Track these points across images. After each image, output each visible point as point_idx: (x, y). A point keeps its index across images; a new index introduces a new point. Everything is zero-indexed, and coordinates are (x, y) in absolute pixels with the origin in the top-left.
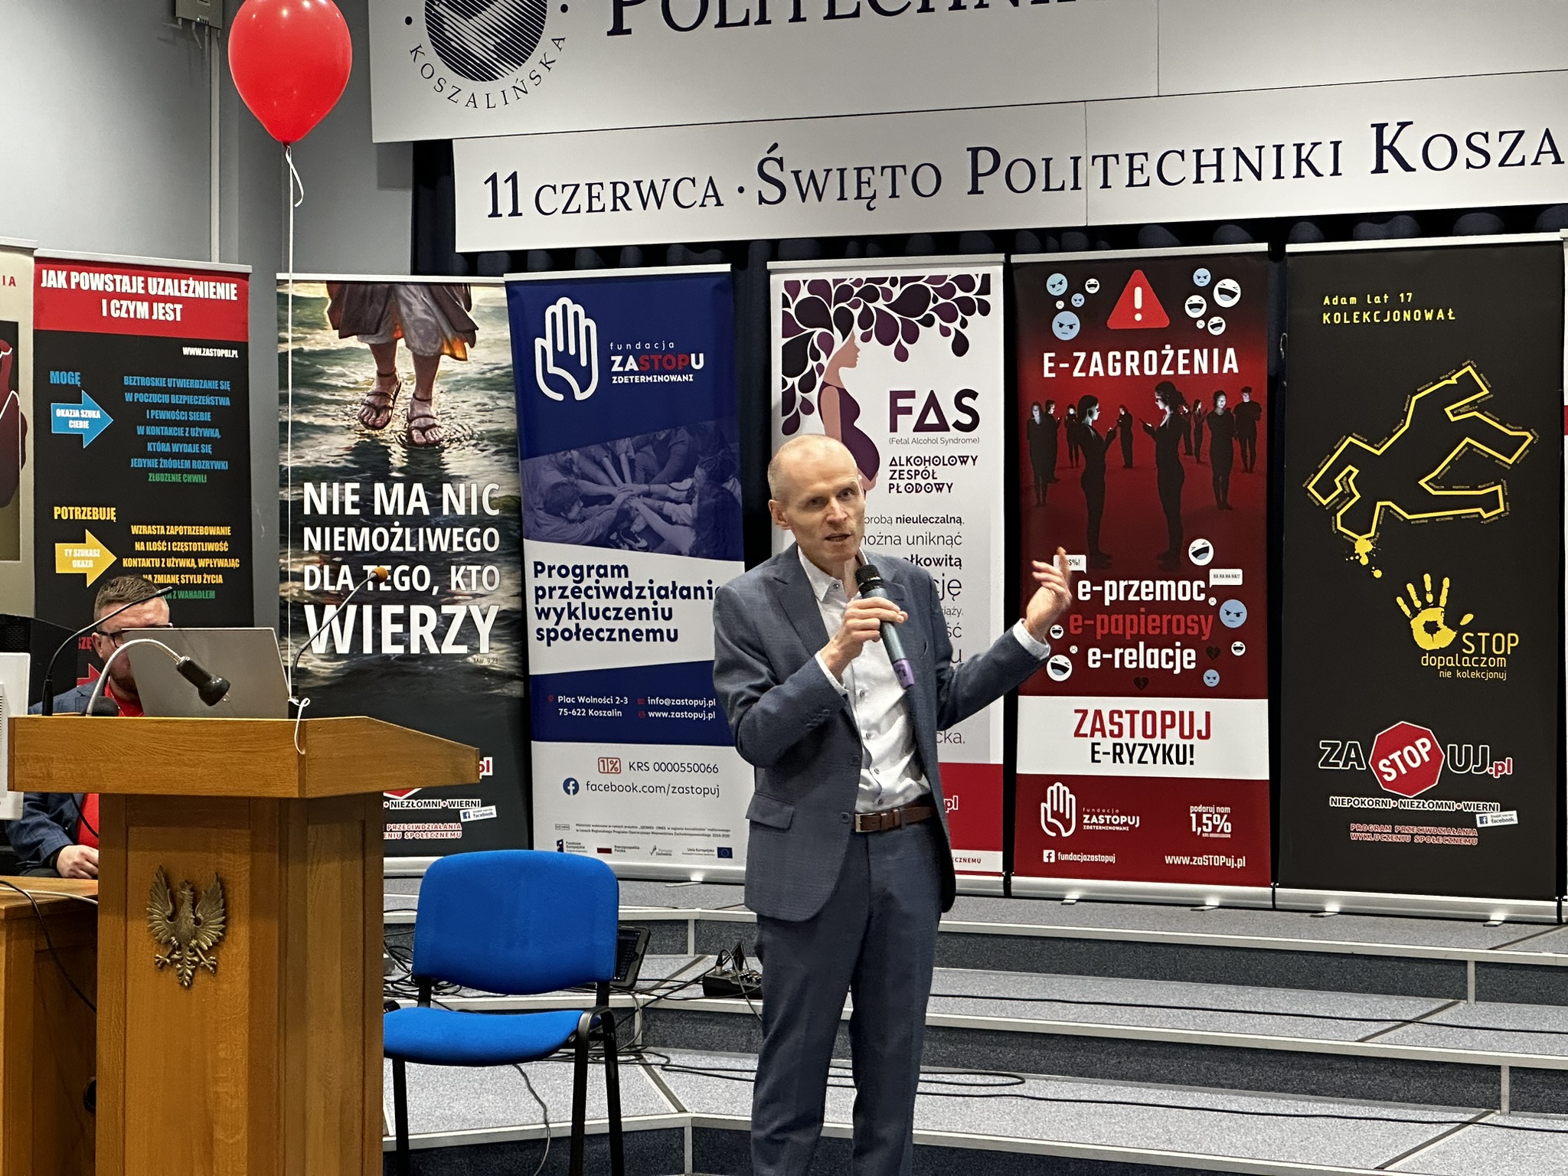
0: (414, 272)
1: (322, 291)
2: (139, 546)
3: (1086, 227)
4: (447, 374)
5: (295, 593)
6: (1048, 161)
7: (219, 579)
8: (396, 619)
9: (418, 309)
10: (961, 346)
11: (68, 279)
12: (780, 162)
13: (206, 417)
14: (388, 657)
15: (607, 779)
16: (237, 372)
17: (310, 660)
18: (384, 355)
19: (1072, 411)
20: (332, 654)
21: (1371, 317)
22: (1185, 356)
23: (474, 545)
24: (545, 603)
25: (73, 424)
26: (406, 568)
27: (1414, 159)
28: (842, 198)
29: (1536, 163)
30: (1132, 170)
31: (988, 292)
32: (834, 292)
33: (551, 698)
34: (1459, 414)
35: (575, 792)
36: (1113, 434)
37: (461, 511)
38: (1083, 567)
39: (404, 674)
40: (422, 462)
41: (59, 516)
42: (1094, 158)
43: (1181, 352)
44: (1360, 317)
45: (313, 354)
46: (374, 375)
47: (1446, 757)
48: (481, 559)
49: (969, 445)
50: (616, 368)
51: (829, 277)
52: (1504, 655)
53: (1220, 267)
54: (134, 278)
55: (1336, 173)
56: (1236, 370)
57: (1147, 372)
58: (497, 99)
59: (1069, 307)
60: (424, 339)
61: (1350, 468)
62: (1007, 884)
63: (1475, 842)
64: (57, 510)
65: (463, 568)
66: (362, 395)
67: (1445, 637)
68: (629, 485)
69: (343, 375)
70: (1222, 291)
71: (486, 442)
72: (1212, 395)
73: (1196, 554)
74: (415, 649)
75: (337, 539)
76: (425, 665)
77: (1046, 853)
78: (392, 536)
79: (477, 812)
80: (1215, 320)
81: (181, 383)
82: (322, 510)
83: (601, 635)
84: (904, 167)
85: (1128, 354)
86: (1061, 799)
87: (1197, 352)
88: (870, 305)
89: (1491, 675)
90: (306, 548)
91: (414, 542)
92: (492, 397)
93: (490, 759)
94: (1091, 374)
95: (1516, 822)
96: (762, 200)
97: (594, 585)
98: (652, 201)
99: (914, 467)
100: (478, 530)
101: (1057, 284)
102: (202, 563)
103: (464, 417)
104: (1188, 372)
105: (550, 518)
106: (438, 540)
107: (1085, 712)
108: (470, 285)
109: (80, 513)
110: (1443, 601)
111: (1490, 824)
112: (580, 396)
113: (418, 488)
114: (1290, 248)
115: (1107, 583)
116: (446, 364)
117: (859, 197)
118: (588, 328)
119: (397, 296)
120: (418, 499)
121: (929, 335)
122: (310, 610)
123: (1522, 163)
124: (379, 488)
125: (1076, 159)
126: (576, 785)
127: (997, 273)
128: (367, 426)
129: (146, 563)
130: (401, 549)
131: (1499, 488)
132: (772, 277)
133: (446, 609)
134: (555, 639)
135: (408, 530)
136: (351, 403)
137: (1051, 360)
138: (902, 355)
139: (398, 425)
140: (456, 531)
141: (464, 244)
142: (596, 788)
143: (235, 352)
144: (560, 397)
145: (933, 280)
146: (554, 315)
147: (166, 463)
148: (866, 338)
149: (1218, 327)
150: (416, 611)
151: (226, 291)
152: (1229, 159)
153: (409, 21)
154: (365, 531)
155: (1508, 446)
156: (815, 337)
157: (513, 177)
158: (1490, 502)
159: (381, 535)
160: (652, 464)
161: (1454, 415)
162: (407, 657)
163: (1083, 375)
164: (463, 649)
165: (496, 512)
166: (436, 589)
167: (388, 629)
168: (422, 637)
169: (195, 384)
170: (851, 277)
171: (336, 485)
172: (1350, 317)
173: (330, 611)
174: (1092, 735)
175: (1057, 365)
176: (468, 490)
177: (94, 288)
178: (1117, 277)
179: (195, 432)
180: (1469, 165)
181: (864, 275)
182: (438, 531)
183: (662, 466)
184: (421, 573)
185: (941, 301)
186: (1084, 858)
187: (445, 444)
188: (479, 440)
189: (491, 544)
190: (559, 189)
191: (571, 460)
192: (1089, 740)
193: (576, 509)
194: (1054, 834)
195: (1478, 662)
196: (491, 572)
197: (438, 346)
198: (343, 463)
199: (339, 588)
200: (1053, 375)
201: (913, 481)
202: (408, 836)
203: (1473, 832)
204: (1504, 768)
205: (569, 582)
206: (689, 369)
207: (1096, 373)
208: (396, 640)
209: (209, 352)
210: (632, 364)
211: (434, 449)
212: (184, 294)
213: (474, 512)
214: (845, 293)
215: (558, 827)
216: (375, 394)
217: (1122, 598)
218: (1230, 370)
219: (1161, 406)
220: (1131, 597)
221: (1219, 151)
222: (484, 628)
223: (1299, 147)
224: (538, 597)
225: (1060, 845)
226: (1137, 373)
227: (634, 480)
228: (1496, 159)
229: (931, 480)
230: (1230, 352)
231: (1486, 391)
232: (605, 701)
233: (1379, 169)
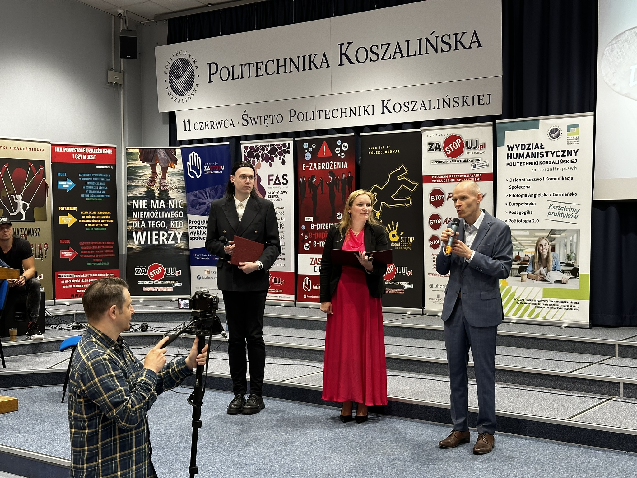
0: (169, 146)
1: (137, 151)
2: (83, 217)
3: (316, 130)
4: (170, 172)
5: (131, 228)
6: (307, 112)
7: (107, 225)
8: (156, 235)
9: (162, 155)
10: (284, 163)
11: (63, 149)
12: (247, 115)
13: (104, 184)
14: (154, 244)
15: (207, 276)
16: (113, 173)
17: (134, 246)
18: (154, 167)
19: (309, 179)
20: (140, 244)
21: (380, 152)
22: (335, 164)
23: (177, 216)
24: (192, 230)
25: (64, 186)
26: (159, 222)
27: (391, 109)
28: (261, 124)
29: (420, 110)
30: (326, 114)
31: (290, 148)
32: (255, 149)
33: (194, 255)
34: (401, 178)
35: (200, 279)
36: (319, 184)
37: (173, 207)
38: (312, 220)
39: (159, 249)
40: (163, 195)
41: (60, 209)
42: (317, 111)
43: (335, 163)
44: (378, 152)
45: (135, 167)
46: (151, 172)
47: (397, 270)
48: (178, 219)
49: (286, 188)
50: (205, 170)
51: (254, 145)
52: (411, 243)
53: (344, 140)
54: (82, 149)
55: (373, 114)
56: (347, 167)
57: (327, 168)
58: (184, 100)
59: (308, 151)
60: (164, 163)
61: (375, 193)
62: (295, 303)
63: (403, 293)
64: (60, 208)
65: (174, 222)
66: (148, 178)
67: (397, 238)
68: (209, 200)
69: (143, 173)
70: (344, 146)
71: (180, 189)
72: (342, 174)
73: (338, 216)
74: (161, 243)
75: (141, 214)
76: (164, 247)
77: (304, 295)
78: (155, 214)
79: (177, 284)
80: (342, 154)
81: (96, 175)
82: (137, 207)
83: (204, 238)
84: (274, 115)
85: (322, 163)
86: (307, 281)
87: (338, 162)
88: (263, 152)
89: (407, 248)
90: (133, 217)
91: (161, 215)
92: (181, 178)
93: (180, 271)
94: (314, 169)
95: (413, 287)
96: (243, 125)
97: (202, 226)
98: (219, 126)
99: (274, 195)
100: (178, 212)
101: (306, 145)
102: (102, 221)
103: (174, 183)
104: (336, 168)
105: (192, 209)
106: (167, 215)
107: (313, 258)
108: (176, 149)
109: (66, 209)
110: (396, 229)
111: (407, 288)
112: (198, 177)
113: (162, 201)
114: (361, 134)
115: (318, 224)
116: (169, 169)
117: (265, 124)
118: (199, 159)
119: (157, 152)
120: (162, 204)
121: (276, 159)
122: (134, 233)
123: (417, 110)
124: (152, 201)
125: (313, 112)
126: (200, 277)
127: (291, 143)
128: (149, 186)
129: (86, 221)
130: (158, 217)
131: (410, 198)
132: (242, 145)
133: (169, 232)
134: (194, 239)
135: (159, 212)
136: (145, 180)
137: (304, 165)
138: (270, 165)
139: (157, 185)
140: (172, 212)
141: (179, 138)
142: (204, 278)
143: (112, 167)
144: (193, 177)
145: (277, 145)
146: (191, 156)
147: (91, 196)
148: (262, 161)
149: (343, 156)
150: (161, 233)
151: (109, 152)
152: (348, 110)
153: (165, 81)
154: (148, 212)
155: (412, 186)
156: (251, 161)
157: (189, 121)
158: (407, 202)
159: (152, 213)
160: (214, 195)
161: (399, 178)
162: (159, 244)
163: (312, 169)
164: (174, 242)
165: (182, 207)
166: (167, 227)
167: (154, 237)
168: (163, 239)
169: (100, 175)
170: (259, 145)
171: (141, 201)
172: (375, 153)
173: (139, 233)
174: (315, 265)
175: (306, 167)
176: (175, 202)
177: (70, 151)
178: (319, 143)
179: (100, 188)
180: (404, 111)
181: (262, 144)
182: (167, 212)
183: (216, 195)
184: (163, 223)
185: (279, 150)
186: (313, 297)
187: (169, 190)
188: (178, 189)
189: (181, 216)
190: (199, 123)
191: (196, 194)
192: (314, 266)
193: (198, 206)
194: (306, 291)
195: (404, 245)
196: (181, 223)
197: (168, 165)
198: (143, 195)
199: (142, 227)
200: (305, 170)
201: (273, 198)
202: (159, 290)
203: (403, 290)
204: (410, 273)
205: (197, 225)
206: (221, 170)
207: (315, 169)
208: (156, 240)
209: (104, 167)
210: (209, 169)
211: (166, 191)
212: (96, 152)
213: (177, 207)
214: (258, 149)
215: (196, 288)
216: (151, 177)
217: (321, 228)
218: (346, 167)
219: (330, 177)
220: (323, 228)
221: (346, 109)
222: (179, 237)
223: (364, 107)
224: (190, 229)
225: (308, 293)
226: (324, 169)
227: (210, 198)
228: (411, 109)
229: (277, 198)
230: (346, 162)
231: (407, 172)
232: (205, 255)
233: (383, 113)
